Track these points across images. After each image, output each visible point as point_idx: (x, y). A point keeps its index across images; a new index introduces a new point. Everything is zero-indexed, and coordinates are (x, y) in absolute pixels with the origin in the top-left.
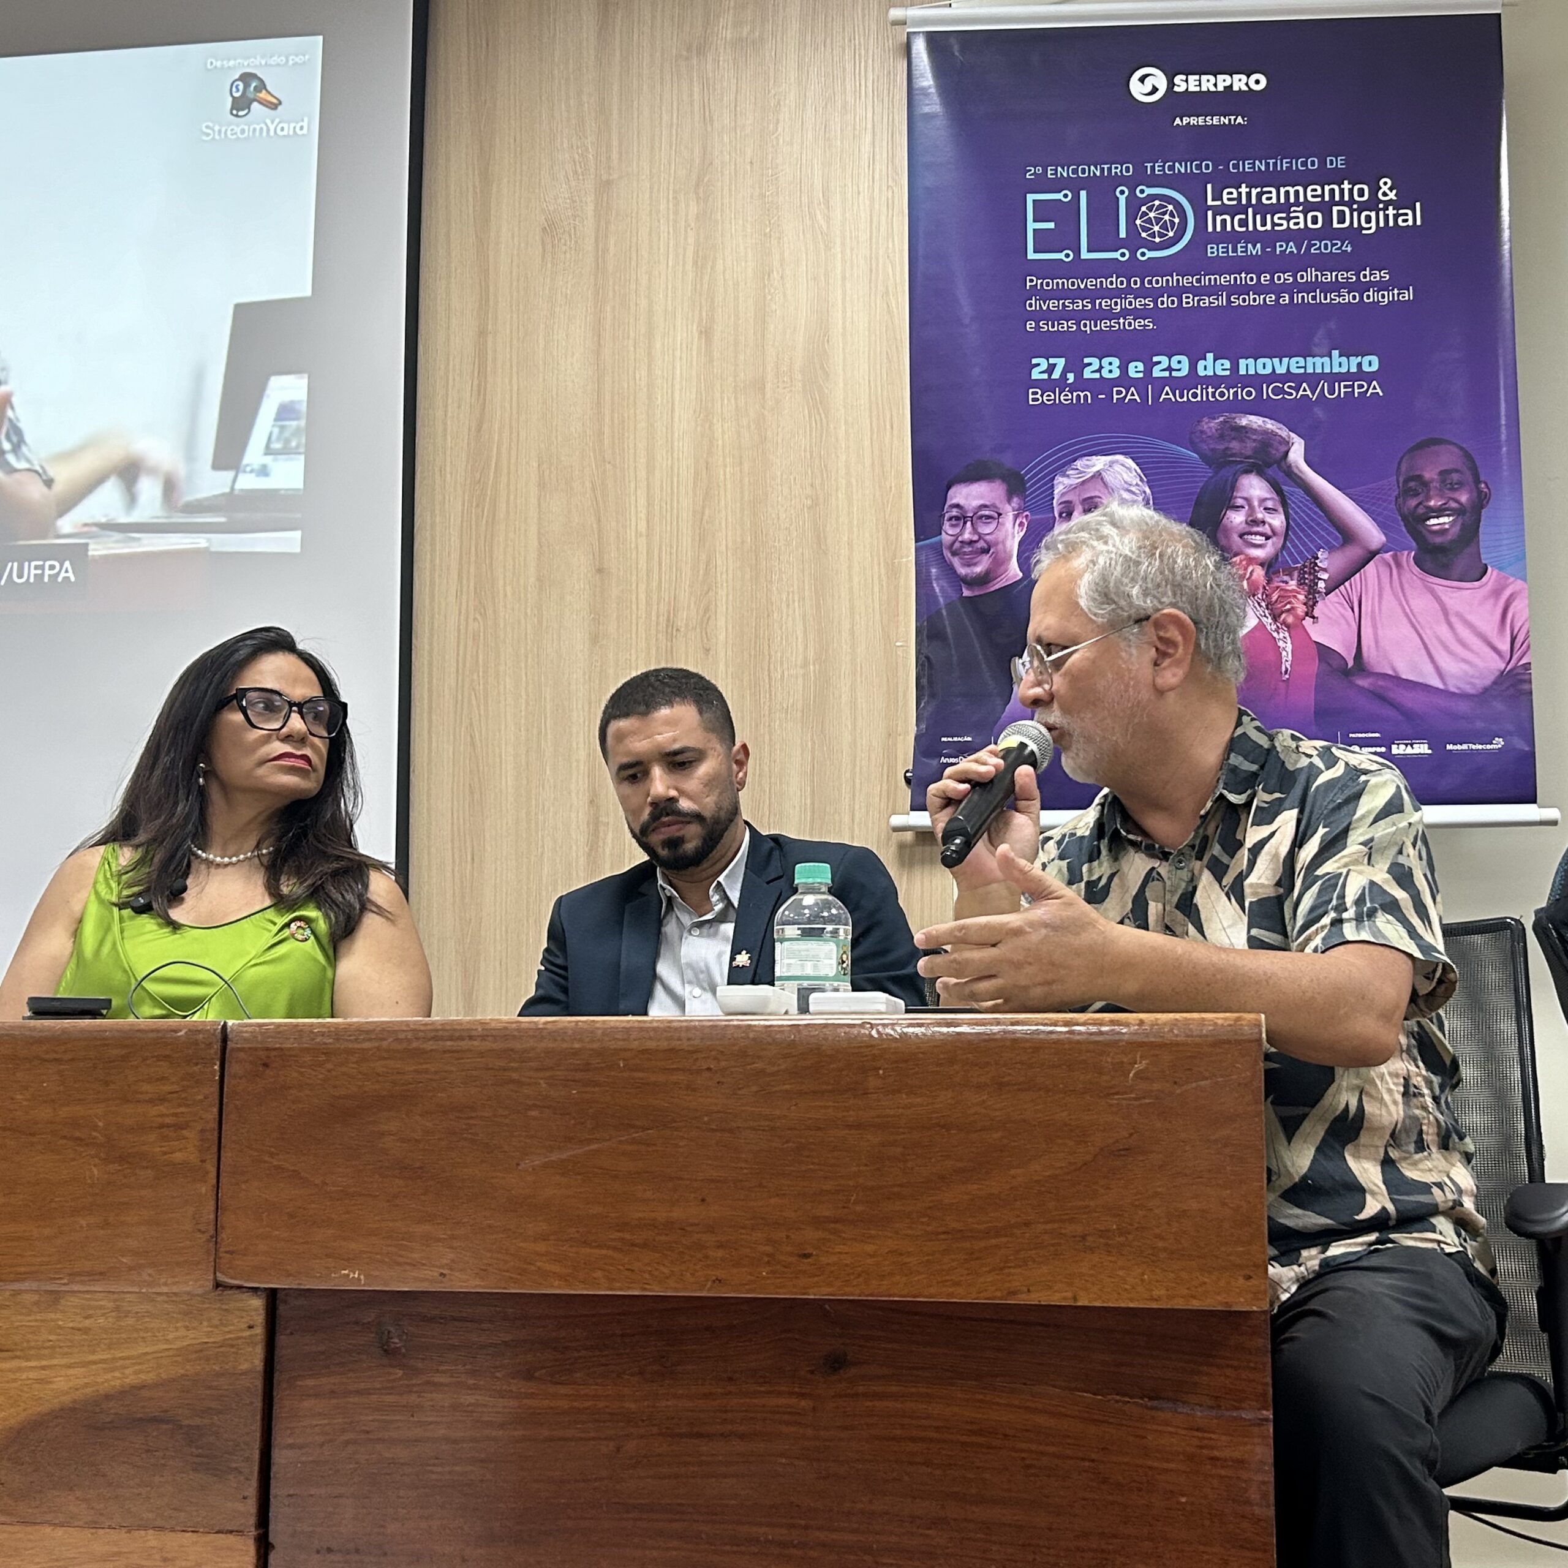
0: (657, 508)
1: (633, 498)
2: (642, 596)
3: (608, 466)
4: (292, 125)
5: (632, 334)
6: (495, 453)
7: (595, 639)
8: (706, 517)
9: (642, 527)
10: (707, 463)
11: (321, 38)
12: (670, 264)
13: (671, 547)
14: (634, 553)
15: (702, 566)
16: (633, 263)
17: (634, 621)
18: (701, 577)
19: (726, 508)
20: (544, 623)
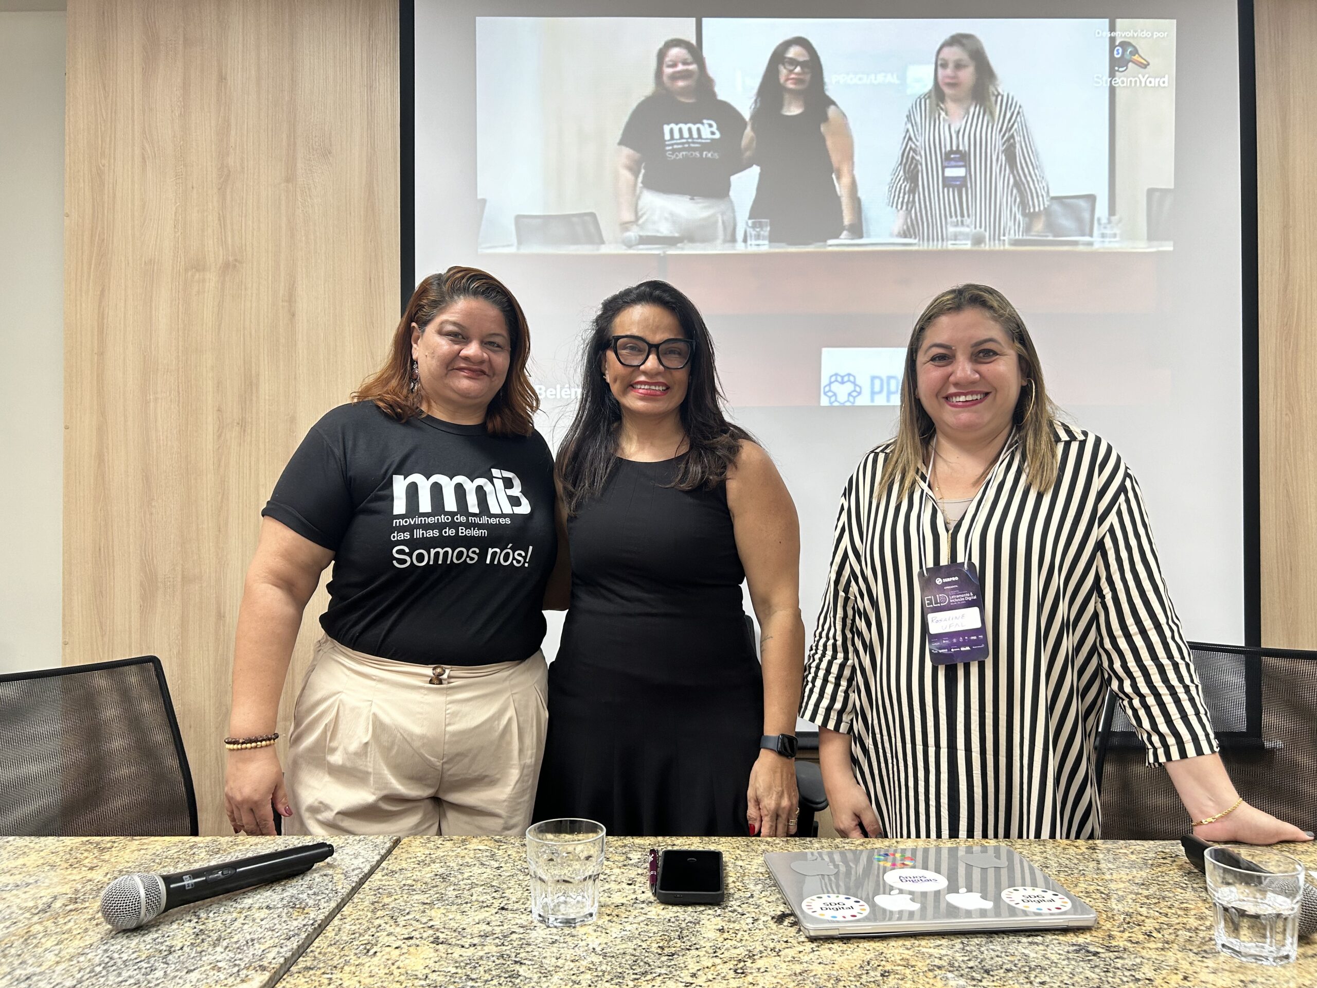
4: (1157, 80)
6: (1296, 306)
11: (1175, 21)
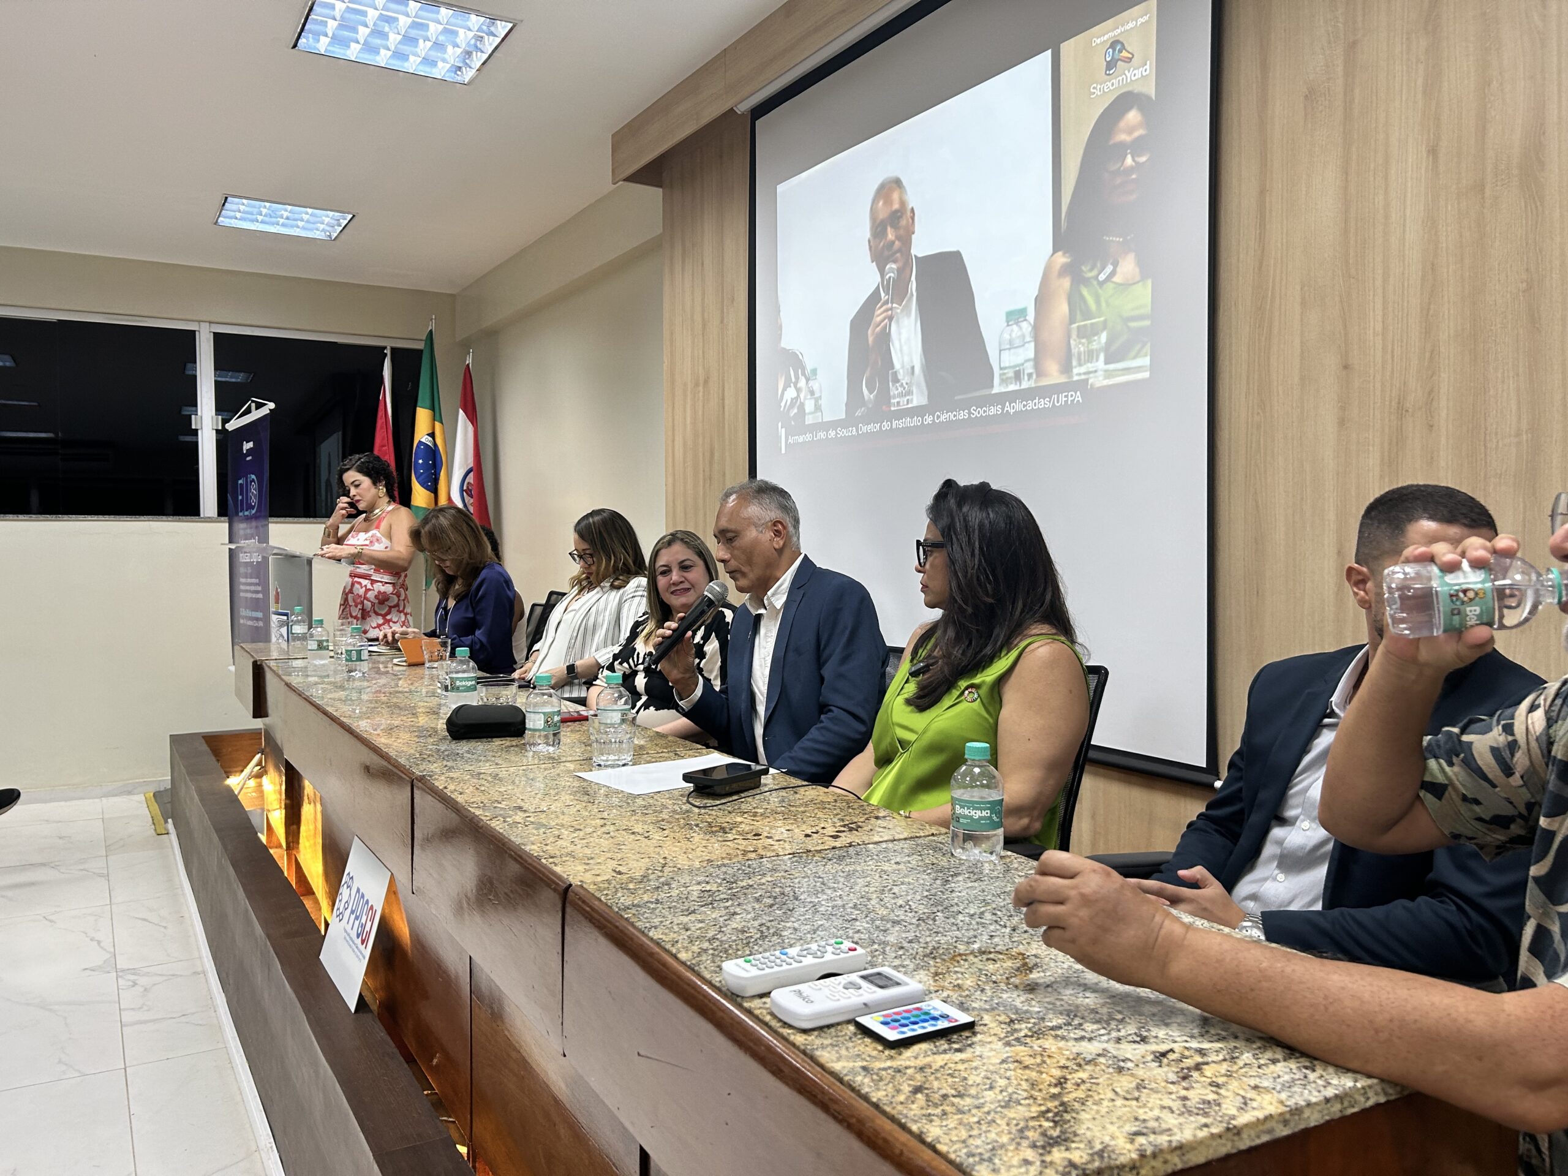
0: (1390, 309)
1: (1372, 304)
2: (1378, 385)
3: (1352, 280)
5: (1372, 166)
6: (1271, 284)
7: (1342, 423)
8: (1431, 312)
9: (1379, 327)
10: (1433, 264)
12: (1404, 99)
13: (1402, 341)
14: (1372, 350)
15: (1427, 355)
16: (1374, 105)
17: (1372, 406)
18: (1426, 364)
19: (1449, 302)
20: (1305, 414)
